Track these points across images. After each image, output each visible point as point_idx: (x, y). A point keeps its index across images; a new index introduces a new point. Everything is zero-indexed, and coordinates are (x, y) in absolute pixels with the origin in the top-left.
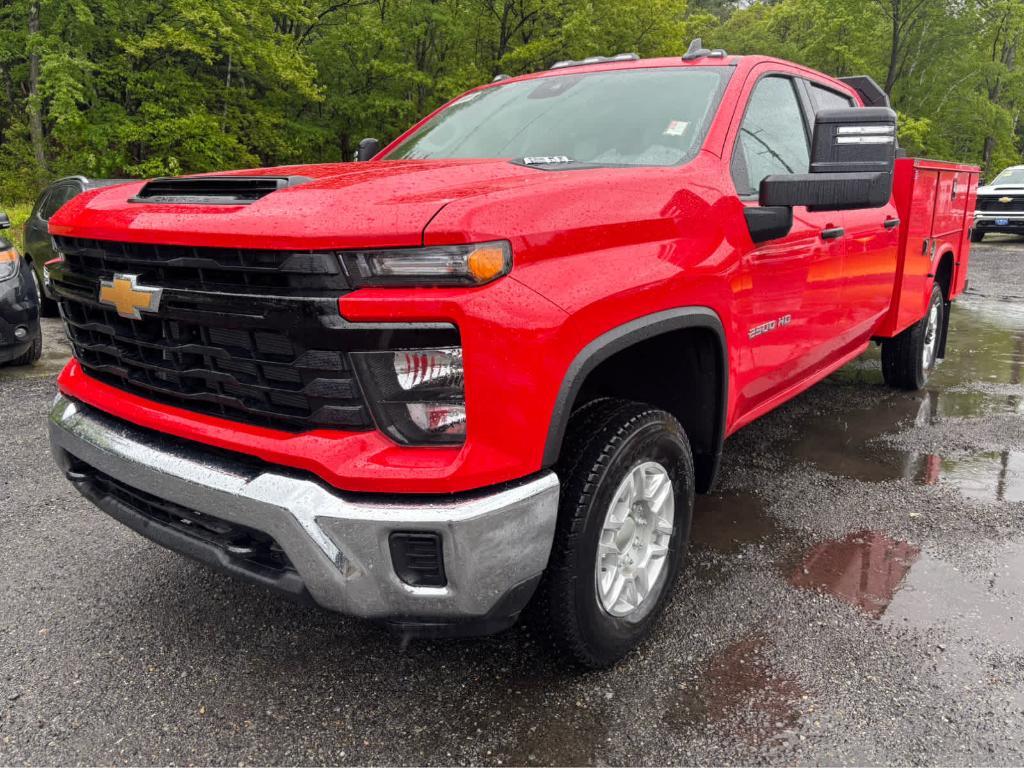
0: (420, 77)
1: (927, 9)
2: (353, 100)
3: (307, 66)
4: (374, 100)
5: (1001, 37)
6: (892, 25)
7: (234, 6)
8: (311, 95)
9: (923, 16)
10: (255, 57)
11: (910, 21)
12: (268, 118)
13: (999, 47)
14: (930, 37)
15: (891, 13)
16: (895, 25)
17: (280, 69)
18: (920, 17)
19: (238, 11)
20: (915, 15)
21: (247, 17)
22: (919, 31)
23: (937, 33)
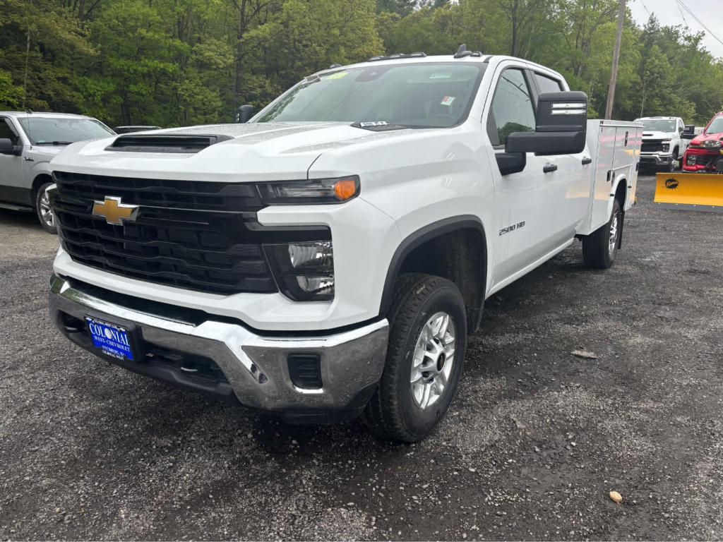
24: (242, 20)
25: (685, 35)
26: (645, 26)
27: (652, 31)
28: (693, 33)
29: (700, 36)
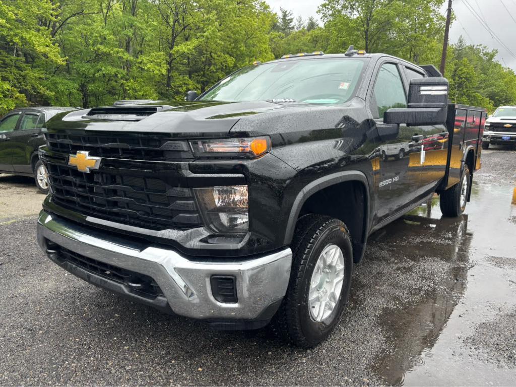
0: (127, 56)
1: (380, 35)
2: (88, 66)
3: (54, 45)
4: (102, 67)
5: (413, 50)
6: (365, 42)
7: (7, 8)
8: (57, 61)
9: (379, 38)
10: (22, 38)
11: (373, 41)
12: (33, 74)
13: (412, 54)
14: (382, 48)
15: (364, 37)
16: (366, 42)
17: (37, 46)
18: (377, 39)
19: (10, 11)
20: (375, 38)
21: (16, 15)
22: (377, 45)
23: (385, 47)
24: (173, 35)
25: (484, 52)
26: (455, 45)
27: (461, 48)
28: (490, 51)
29: (494, 53)
